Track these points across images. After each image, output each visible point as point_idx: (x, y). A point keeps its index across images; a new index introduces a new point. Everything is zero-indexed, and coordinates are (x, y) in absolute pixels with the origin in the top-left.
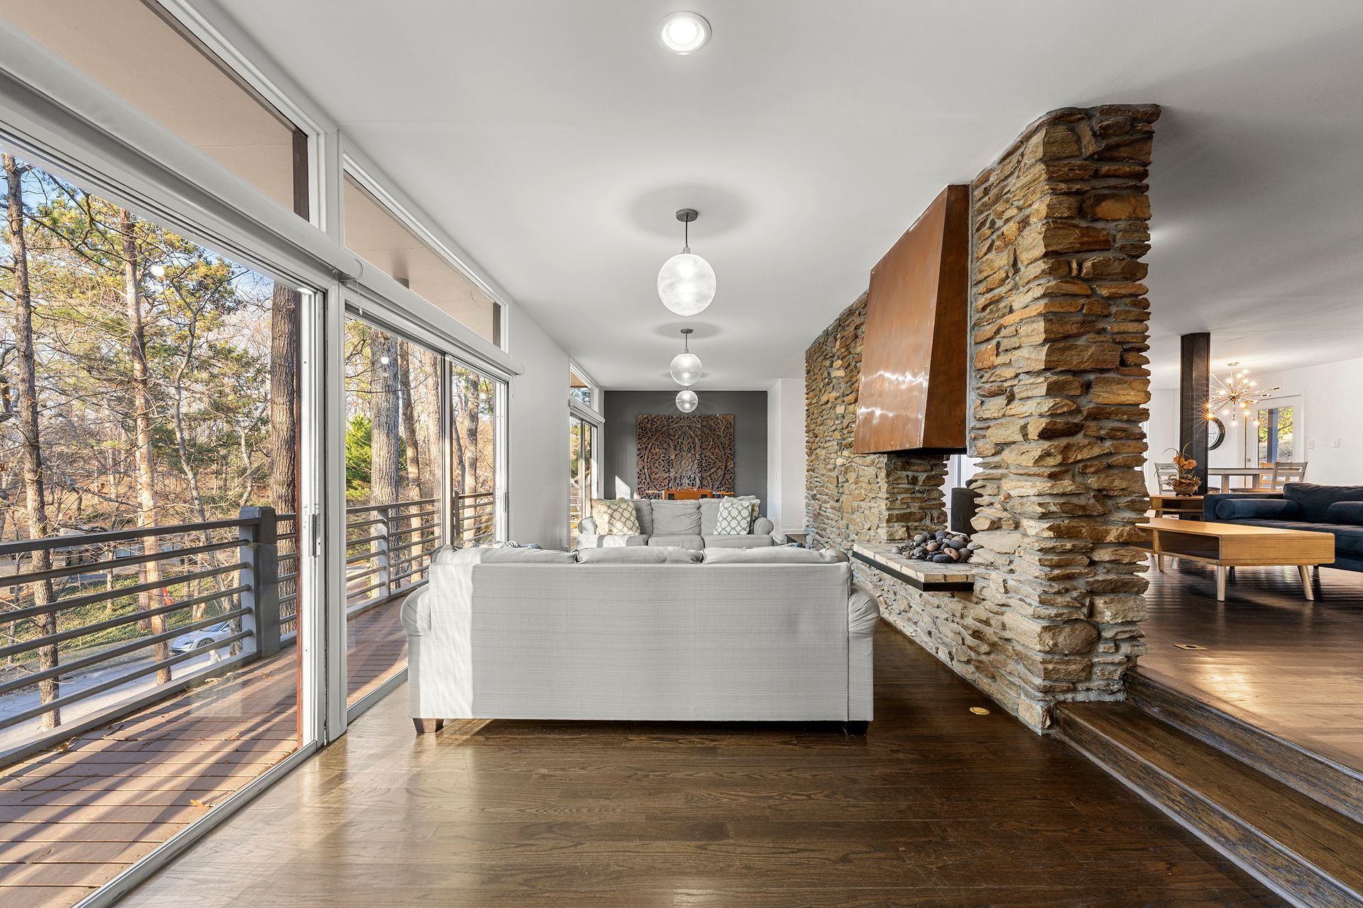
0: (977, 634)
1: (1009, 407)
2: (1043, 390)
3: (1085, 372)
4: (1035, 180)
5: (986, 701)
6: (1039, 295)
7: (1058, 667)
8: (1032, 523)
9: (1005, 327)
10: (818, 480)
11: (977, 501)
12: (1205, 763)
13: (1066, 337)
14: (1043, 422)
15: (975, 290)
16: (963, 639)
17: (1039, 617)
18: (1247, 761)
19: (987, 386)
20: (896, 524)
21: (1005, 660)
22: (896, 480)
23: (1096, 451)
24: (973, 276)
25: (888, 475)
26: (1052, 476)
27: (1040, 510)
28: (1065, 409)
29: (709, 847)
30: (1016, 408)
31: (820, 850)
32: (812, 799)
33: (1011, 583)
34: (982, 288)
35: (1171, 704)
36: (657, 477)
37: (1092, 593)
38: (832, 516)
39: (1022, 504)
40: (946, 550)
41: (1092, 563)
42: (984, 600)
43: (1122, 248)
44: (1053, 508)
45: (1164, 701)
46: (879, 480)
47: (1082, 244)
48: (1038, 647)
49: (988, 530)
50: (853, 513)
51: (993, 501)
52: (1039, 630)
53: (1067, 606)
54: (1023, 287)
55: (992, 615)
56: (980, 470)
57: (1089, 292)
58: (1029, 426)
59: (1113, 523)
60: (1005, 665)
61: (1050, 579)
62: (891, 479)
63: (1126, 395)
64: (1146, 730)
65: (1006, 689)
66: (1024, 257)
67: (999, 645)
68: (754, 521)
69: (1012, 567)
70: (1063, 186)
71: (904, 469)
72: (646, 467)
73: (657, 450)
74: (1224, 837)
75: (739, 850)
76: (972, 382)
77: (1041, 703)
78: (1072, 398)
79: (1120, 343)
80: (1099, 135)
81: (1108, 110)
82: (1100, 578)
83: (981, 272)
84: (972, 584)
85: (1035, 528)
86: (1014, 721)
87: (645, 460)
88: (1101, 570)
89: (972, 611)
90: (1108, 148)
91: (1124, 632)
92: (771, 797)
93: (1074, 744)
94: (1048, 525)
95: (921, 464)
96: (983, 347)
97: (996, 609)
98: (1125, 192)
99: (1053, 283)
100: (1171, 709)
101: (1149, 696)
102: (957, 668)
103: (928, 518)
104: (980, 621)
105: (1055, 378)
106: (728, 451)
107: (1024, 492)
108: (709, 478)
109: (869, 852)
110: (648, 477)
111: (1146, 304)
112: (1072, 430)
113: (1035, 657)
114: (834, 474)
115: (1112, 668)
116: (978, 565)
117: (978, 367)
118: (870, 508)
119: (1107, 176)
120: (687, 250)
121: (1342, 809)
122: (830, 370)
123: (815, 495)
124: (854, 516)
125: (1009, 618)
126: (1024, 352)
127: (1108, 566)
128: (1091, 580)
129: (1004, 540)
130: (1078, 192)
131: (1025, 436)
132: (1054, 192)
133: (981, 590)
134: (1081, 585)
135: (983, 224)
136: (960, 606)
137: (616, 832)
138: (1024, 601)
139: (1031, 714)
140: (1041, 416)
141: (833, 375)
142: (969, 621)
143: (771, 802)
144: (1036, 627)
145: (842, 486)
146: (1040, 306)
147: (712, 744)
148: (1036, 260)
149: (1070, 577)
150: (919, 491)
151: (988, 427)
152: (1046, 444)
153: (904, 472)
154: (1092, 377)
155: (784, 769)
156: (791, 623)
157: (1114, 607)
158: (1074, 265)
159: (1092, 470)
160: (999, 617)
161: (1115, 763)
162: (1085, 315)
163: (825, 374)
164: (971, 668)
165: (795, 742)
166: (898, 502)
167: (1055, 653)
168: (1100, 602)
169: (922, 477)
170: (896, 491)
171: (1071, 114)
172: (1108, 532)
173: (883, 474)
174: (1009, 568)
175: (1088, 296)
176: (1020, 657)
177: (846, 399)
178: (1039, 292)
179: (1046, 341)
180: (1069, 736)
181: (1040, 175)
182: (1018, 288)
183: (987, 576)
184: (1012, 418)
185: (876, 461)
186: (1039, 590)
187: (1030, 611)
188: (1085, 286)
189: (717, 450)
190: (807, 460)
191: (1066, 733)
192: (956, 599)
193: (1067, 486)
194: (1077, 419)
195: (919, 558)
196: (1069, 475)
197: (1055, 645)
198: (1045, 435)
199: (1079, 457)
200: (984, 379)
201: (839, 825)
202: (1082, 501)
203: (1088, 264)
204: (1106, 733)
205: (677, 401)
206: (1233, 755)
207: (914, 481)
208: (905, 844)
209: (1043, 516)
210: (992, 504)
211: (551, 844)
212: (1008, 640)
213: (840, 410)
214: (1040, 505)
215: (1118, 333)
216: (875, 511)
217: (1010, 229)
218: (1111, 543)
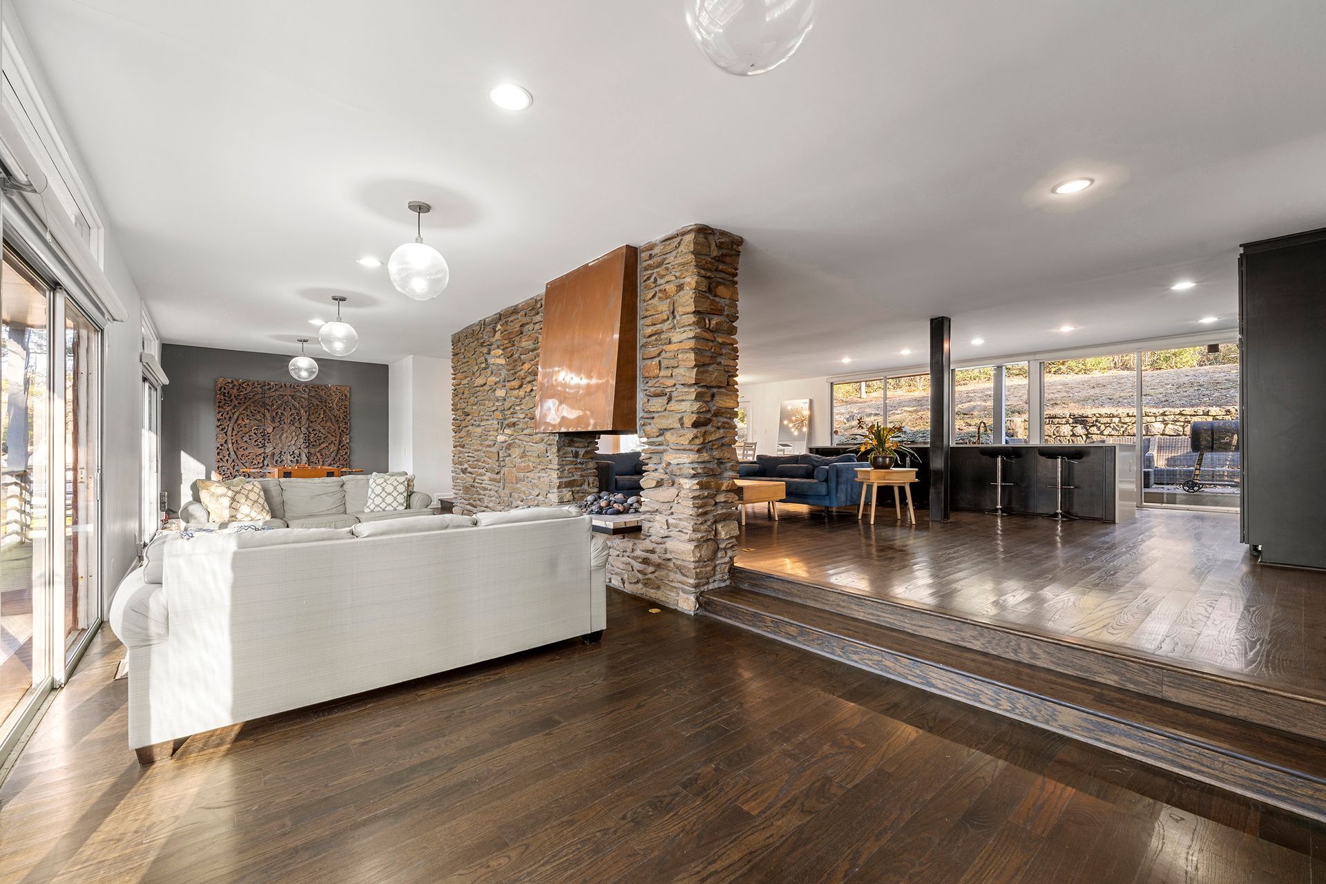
0: (646, 561)
1: (669, 405)
2: (693, 397)
3: (713, 387)
4: (687, 263)
5: (654, 604)
6: (691, 336)
7: (702, 570)
8: (686, 480)
9: (666, 352)
10: (470, 454)
11: (644, 468)
12: (776, 604)
13: (703, 365)
14: (694, 417)
15: (642, 322)
16: (632, 567)
17: (693, 540)
18: (790, 599)
19: (653, 389)
20: (564, 490)
21: (667, 573)
22: (564, 454)
23: (718, 436)
24: (640, 313)
25: (559, 450)
26: (699, 451)
27: (693, 472)
28: (704, 409)
29: (553, 732)
30: (673, 406)
31: (622, 707)
32: (596, 684)
33: (671, 521)
34: (648, 321)
35: (754, 579)
36: (246, 452)
37: (715, 522)
38: (489, 487)
39: (680, 469)
40: (615, 505)
41: (716, 503)
42: (650, 536)
43: (728, 315)
44: (700, 471)
45: (751, 578)
46: (548, 454)
47: (711, 309)
48: (692, 559)
49: (655, 487)
50: (516, 484)
51: (657, 467)
52: (693, 548)
53: (706, 531)
54: (679, 328)
55: (656, 545)
56: (647, 447)
57: (713, 339)
58: (684, 419)
59: (725, 478)
60: (668, 575)
61: (698, 516)
62: (561, 453)
63: (730, 404)
64: (746, 596)
65: (667, 592)
66: (680, 310)
67: (663, 564)
68: (410, 496)
69: (672, 510)
70: (702, 272)
71: (570, 446)
72: (230, 442)
73: (247, 421)
74: (792, 635)
75: (575, 726)
76: (640, 385)
77: (694, 595)
78: (706, 402)
79: (727, 372)
80: (720, 246)
81: (723, 233)
82: (719, 512)
83: (647, 310)
84: (641, 526)
85: (689, 484)
86: (675, 612)
87: (229, 433)
88: (719, 507)
89: (640, 546)
90: (723, 255)
91: (730, 543)
92: (569, 693)
93: (711, 615)
94: (696, 481)
95: (581, 442)
96: (649, 362)
97: (660, 540)
98: (727, 283)
99: (699, 331)
100: (754, 582)
101: (742, 578)
102: (629, 588)
103: (586, 483)
104: (647, 551)
105: (700, 390)
106: (342, 425)
107: (680, 461)
108: (318, 454)
109: (650, 698)
110: (232, 453)
111: (736, 350)
112: (706, 423)
113: (689, 566)
114: (494, 450)
115: (724, 566)
116: (645, 513)
117: (645, 376)
118: (539, 478)
119: (721, 271)
120: (419, 240)
121: (827, 608)
122: (487, 356)
123: (466, 469)
124: (518, 486)
125: (670, 544)
126: (681, 371)
127: (722, 504)
128: (715, 514)
129: (667, 493)
130: (709, 278)
131: (682, 424)
132: (699, 274)
133: (648, 530)
134: (710, 517)
135: (649, 278)
136: (631, 545)
137: (472, 752)
138: (681, 531)
139: (687, 603)
140: (692, 413)
141: (491, 361)
142: (638, 553)
143: (572, 695)
144: (691, 546)
145: (504, 460)
146: (692, 344)
147: (497, 677)
148: (688, 313)
149: (705, 513)
150: (580, 463)
151: (653, 418)
152: (695, 431)
153: (569, 448)
154: (715, 390)
155: (564, 674)
156: (552, 565)
157: (726, 528)
158: (707, 321)
159: (716, 446)
160: (662, 546)
161: (736, 618)
162: (712, 353)
163: (482, 359)
164: (640, 586)
165: (558, 658)
166: (566, 471)
167: (700, 561)
168: (719, 527)
169: (582, 452)
170: (564, 463)
171: (706, 229)
172: (722, 484)
173: (555, 449)
174: (671, 511)
175: (712, 341)
176: (679, 568)
177: (508, 384)
178: (691, 334)
179: (695, 366)
180: (708, 611)
181: (692, 261)
182: (676, 329)
183: (651, 519)
184: (671, 413)
185: (546, 439)
186: (692, 523)
187: (687, 537)
188: (711, 334)
189: (329, 424)
190: (454, 437)
191: (706, 610)
192: (626, 539)
193: (705, 457)
194: (708, 416)
195: (597, 513)
196: (705, 450)
197: (701, 556)
198: (696, 425)
199: (710, 439)
200: (649, 384)
201: (623, 692)
202: (711, 466)
203: (713, 322)
204: (731, 602)
205: (291, 367)
206: (784, 598)
207: (576, 455)
208: (665, 687)
209: (694, 476)
210: (656, 470)
211: (426, 778)
212: (669, 560)
213: (500, 393)
214: (693, 469)
215: (726, 366)
216: (546, 480)
217: (671, 288)
218: (724, 491)
